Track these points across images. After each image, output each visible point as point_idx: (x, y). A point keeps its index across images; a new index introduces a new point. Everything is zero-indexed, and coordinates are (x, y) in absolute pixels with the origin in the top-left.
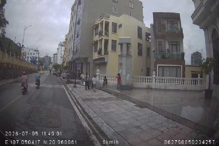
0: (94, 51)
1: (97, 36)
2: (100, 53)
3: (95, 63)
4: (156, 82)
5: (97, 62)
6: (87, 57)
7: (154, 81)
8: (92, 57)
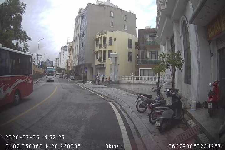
0: (95, 59)
1: (98, 47)
2: (100, 60)
3: (96, 67)
4: (133, 79)
5: (98, 67)
6: (91, 63)
7: (132, 79)
8: (94, 63)
